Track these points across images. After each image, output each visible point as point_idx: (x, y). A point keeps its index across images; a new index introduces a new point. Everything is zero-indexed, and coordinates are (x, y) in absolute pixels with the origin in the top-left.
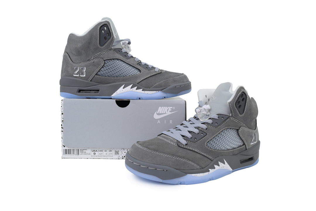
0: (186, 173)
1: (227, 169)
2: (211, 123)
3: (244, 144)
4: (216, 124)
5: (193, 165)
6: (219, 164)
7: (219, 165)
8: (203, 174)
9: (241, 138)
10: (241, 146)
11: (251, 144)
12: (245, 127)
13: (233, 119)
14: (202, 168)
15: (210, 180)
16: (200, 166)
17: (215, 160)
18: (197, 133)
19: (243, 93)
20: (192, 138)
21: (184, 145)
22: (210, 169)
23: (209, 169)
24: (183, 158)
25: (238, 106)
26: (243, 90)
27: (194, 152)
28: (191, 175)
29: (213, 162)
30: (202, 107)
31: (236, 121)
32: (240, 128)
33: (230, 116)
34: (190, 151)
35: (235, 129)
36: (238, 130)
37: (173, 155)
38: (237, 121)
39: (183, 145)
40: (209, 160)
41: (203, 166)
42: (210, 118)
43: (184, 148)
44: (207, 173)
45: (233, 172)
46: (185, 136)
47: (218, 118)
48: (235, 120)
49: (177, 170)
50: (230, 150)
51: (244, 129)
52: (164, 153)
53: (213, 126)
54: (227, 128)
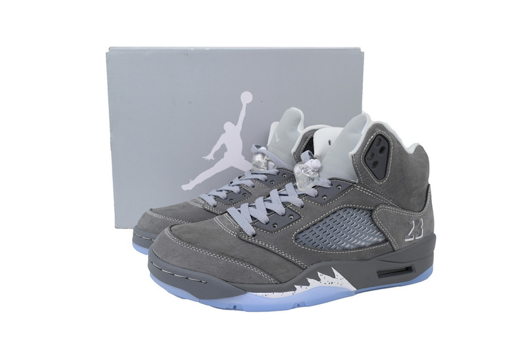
0: (245, 291)
1: (341, 288)
2: (313, 196)
3: (387, 240)
4: (324, 198)
5: (261, 276)
6: (320, 276)
7: (319, 280)
8: (281, 293)
9: (378, 228)
10: (378, 243)
11: (406, 240)
12: (393, 206)
13: (360, 188)
14: (281, 283)
15: (299, 306)
16: (277, 280)
17: (311, 268)
18: (280, 213)
19: (380, 137)
20: (269, 222)
21: (249, 236)
22: (297, 285)
23: (295, 286)
24: (242, 260)
25: (371, 163)
26: (379, 131)
27: (267, 251)
28: (255, 293)
29: (305, 272)
30: (305, 164)
31: (369, 193)
32: (376, 207)
33: (355, 183)
34: (259, 248)
35: (364, 209)
36: (371, 211)
37: (223, 254)
38: (371, 193)
39: (247, 235)
40: (296, 267)
41: (283, 279)
42: (316, 185)
43: (248, 242)
44: (290, 293)
45: (356, 293)
46: (255, 219)
47: (330, 186)
48: (366, 191)
49: (227, 283)
50: (351, 250)
51: (387, 211)
52: (206, 249)
53: (316, 202)
54: (347, 207)
